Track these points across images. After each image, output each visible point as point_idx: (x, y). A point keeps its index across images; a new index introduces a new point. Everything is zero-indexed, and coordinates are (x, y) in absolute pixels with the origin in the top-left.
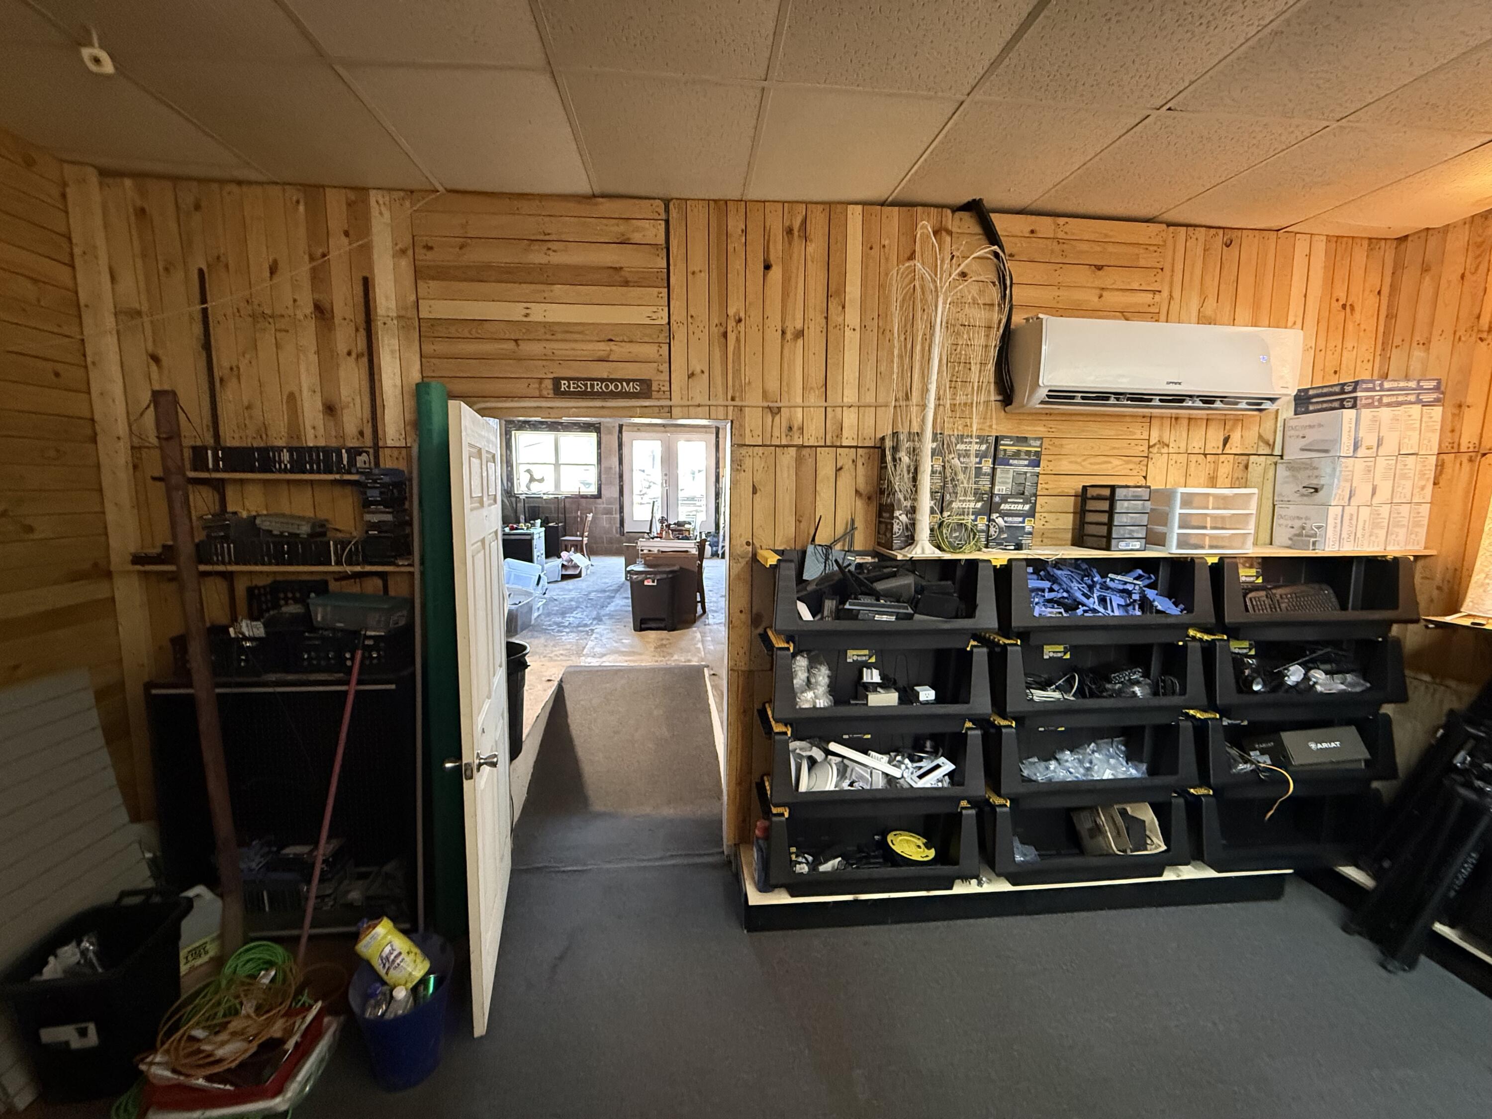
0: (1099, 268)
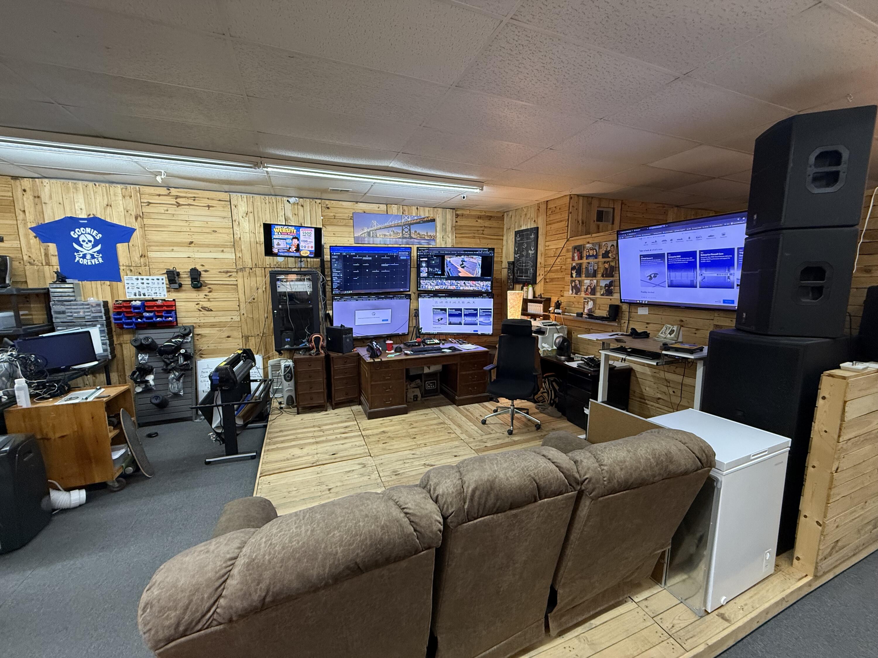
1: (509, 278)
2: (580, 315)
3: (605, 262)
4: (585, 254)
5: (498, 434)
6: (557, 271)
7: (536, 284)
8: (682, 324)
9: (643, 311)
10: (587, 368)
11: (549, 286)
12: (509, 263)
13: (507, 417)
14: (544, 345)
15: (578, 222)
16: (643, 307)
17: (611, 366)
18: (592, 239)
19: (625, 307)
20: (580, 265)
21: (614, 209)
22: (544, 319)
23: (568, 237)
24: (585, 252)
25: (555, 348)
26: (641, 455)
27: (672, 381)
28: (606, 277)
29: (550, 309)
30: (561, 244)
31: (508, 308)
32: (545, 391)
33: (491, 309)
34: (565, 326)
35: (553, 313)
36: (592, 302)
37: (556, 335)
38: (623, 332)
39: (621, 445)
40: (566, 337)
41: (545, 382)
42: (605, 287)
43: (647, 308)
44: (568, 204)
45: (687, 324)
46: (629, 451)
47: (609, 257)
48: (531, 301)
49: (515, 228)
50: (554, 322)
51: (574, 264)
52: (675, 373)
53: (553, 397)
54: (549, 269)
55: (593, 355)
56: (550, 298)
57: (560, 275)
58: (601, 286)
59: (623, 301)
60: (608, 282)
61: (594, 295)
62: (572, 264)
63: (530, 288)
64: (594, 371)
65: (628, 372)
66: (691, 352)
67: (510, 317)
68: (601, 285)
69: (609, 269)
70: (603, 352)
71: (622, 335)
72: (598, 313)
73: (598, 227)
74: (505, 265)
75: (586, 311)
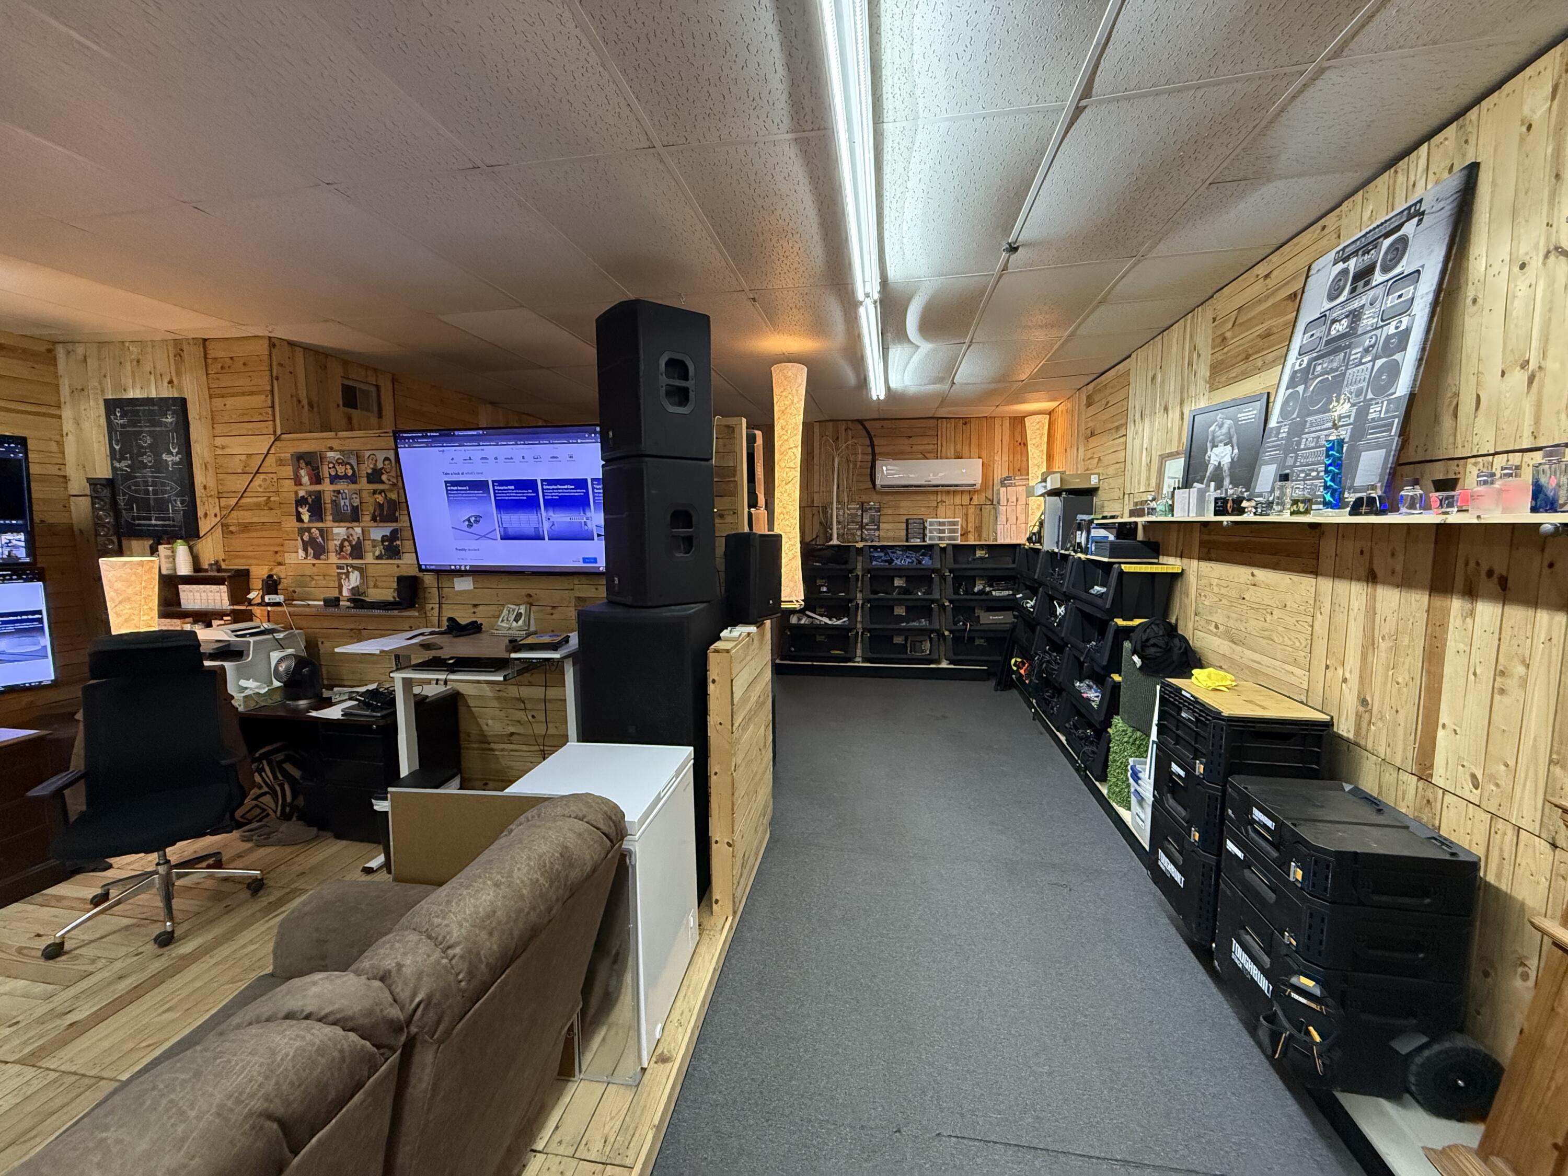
0: (910, 437)
1: (97, 523)
2: (332, 603)
3: (375, 492)
4: (325, 471)
5: (118, 965)
6: (257, 507)
7: (198, 537)
8: (530, 601)
9: (464, 585)
10: (367, 713)
11: (239, 542)
12: (94, 483)
13: (151, 900)
14: (243, 683)
15: (299, 402)
16: (462, 576)
17: (418, 698)
18: (338, 441)
19: (429, 579)
20: (318, 495)
21: (378, 387)
22: (235, 621)
23: (279, 432)
24: (325, 468)
25: (277, 684)
26: (522, 882)
27: (530, 699)
28: (381, 521)
29: (251, 596)
30: (262, 444)
31: (109, 605)
32: (265, 789)
33: (40, 612)
34: (297, 632)
35: (259, 604)
36: (356, 573)
37: (275, 656)
38: (432, 626)
39: (480, 877)
40: (304, 654)
41: (261, 771)
42: (383, 540)
43: (470, 578)
44: (266, 358)
45: (537, 600)
46: (497, 885)
47: (383, 482)
48: (188, 580)
49: (103, 391)
50: (266, 625)
51: (302, 493)
52: (530, 684)
53: (289, 799)
54: (233, 501)
55: (373, 682)
56: (248, 571)
57: (266, 517)
58: (374, 541)
59: (423, 567)
60: (387, 532)
61: (361, 558)
62: (296, 493)
63: (182, 550)
64: (383, 717)
65: (453, 701)
66: (554, 647)
67: (119, 626)
68: (372, 537)
69: (386, 505)
70: (398, 676)
71: (432, 633)
72: (374, 595)
73: (349, 419)
74: (78, 484)
75: (345, 593)
